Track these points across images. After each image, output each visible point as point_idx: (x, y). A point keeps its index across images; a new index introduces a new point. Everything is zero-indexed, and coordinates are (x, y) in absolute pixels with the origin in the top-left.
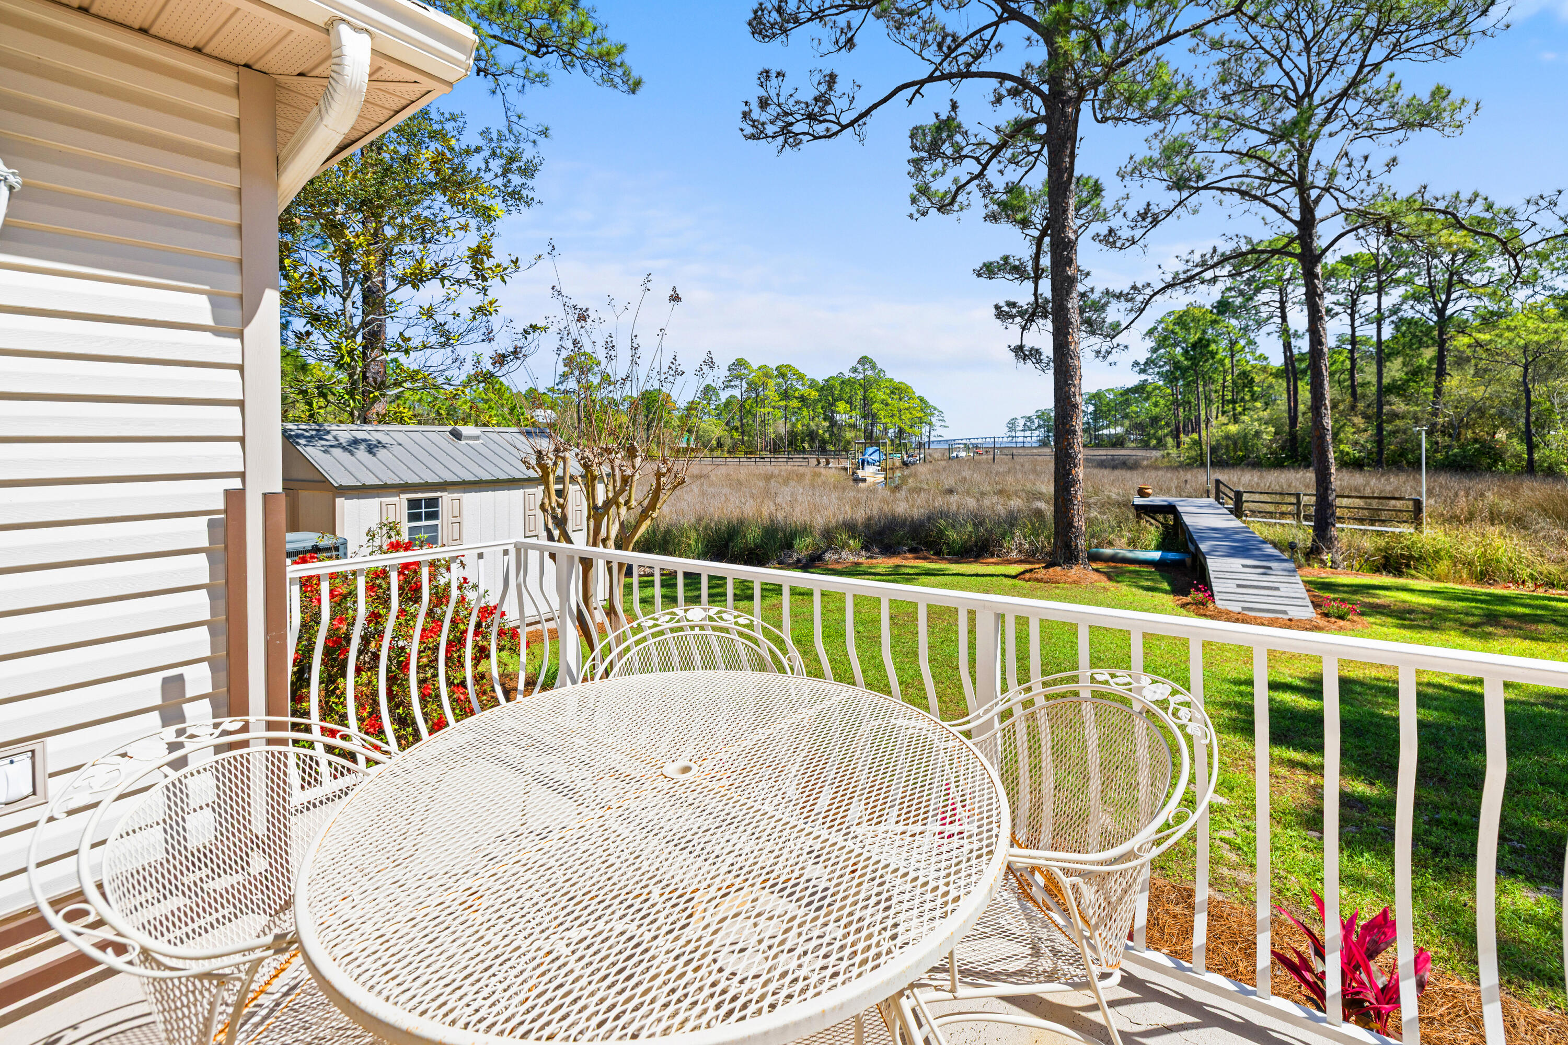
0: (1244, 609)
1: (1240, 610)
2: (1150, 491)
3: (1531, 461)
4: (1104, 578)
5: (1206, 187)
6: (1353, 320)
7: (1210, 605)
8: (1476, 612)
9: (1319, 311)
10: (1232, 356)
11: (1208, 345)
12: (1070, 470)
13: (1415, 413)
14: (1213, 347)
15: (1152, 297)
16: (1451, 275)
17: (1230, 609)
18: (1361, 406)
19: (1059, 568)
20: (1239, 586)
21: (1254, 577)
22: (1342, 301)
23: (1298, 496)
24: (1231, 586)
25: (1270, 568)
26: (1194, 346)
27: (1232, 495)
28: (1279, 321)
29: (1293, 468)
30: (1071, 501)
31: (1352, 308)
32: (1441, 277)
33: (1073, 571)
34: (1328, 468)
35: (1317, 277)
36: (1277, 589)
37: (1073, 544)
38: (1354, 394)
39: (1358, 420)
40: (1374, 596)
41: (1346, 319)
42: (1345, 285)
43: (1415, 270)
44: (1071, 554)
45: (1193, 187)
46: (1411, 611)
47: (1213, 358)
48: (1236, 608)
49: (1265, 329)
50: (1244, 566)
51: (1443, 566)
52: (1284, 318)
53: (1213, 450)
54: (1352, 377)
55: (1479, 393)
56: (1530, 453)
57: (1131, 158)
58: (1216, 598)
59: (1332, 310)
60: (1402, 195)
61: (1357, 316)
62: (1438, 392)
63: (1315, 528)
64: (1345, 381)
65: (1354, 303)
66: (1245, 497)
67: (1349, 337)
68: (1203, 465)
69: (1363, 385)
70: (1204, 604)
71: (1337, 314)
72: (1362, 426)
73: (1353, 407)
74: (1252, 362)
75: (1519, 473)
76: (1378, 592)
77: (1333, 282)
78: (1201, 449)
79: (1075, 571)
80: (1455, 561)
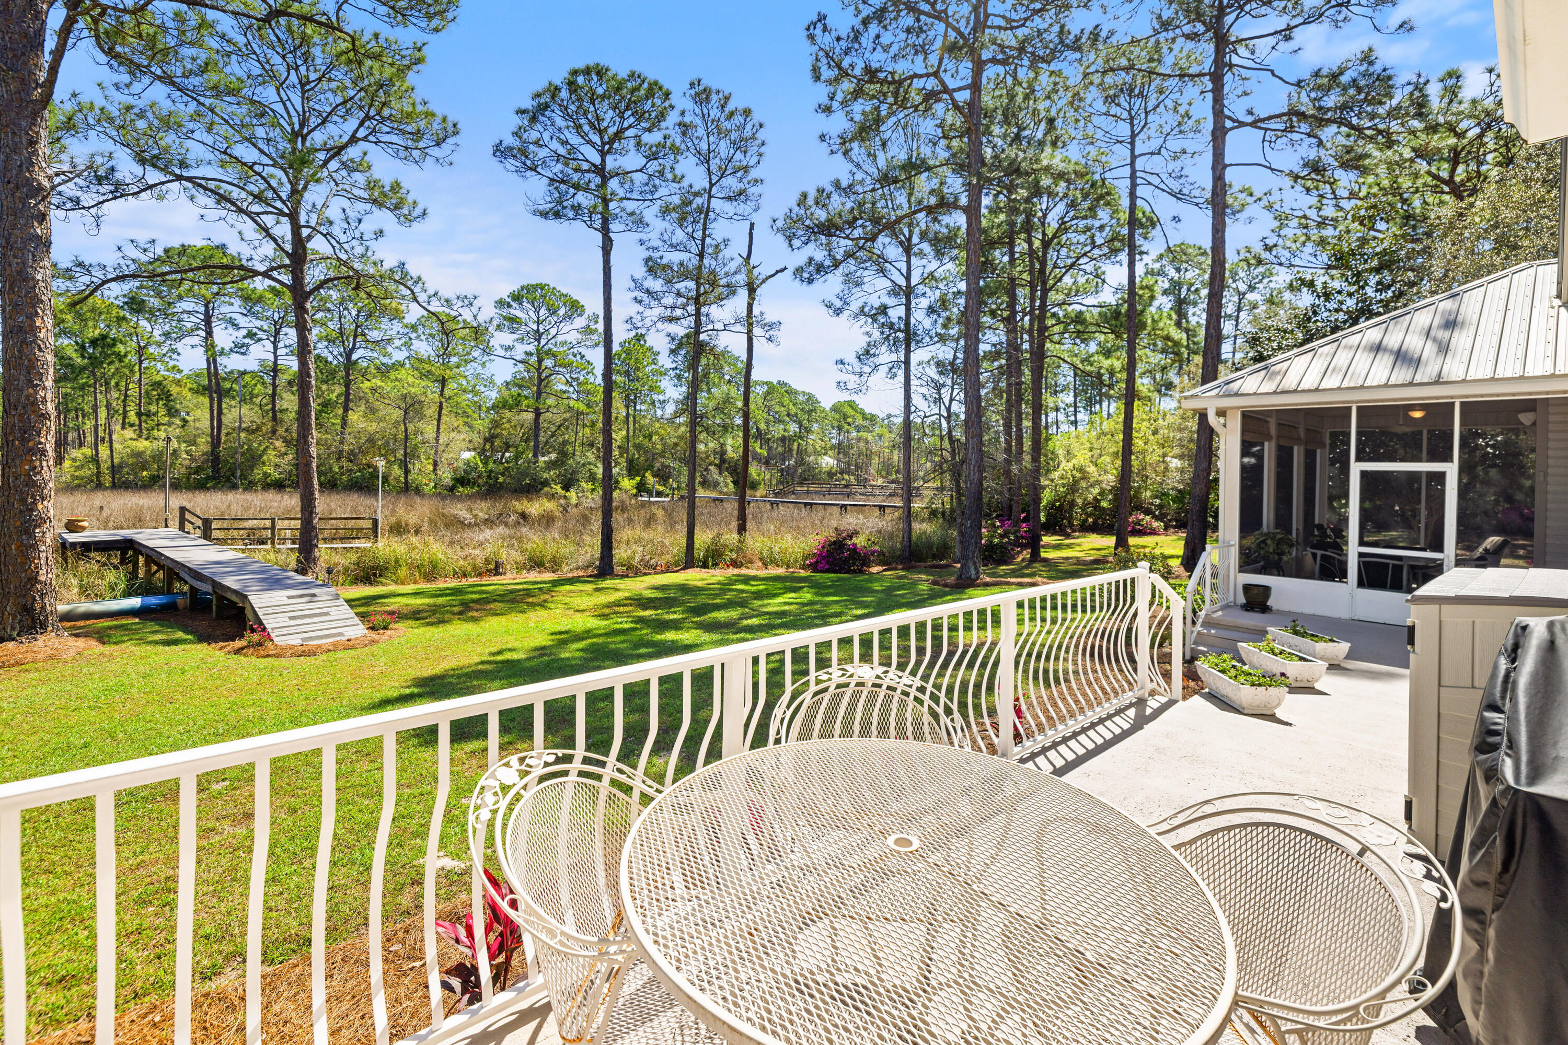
0: (303, 639)
1: (300, 642)
2: (85, 524)
3: (406, 483)
4: (93, 643)
5: (189, 179)
6: (276, 348)
7: (268, 644)
8: (454, 603)
9: (308, 345)
10: (141, 362)
11: (114, 345)
12: (35, 503)
13: (326, 440)
14: (121, 348)
15: (104, 283)
16: (357, 327)
17: (291, 643)
18: (281, 431)
19: (11, 645)
20: (291, 618)
21: (302, 605)
22: (266, 327)
23: (273, 520)
24: (283, 620)
25: (314, 595)
26: (94, 342)
27: (199, 523)
28: (203, 334)
29: (220, 489)
30: (35, 547)
31: (275, 337)
32: (350, 327)
33: (40, 643)
34: (313, 494)
35: (307, 312)
36: (327, 614)
37: (38, 607)
38: (274, 418)
39: (278, 444)
40: (383, 604)
41: (270, 347)
42: (269, 313)
43: (329, 316)
44: (33, 620)
45: (172, 173)
46: (419, 612)
47: (121, 361)
48: (295, 641)
49: (188, 340)
50: (289, 597)
51: (403, 572)
52: (209, 333)
53: (114, 469)
54: (273, 402)
55: (373, 427)
56: (406, 478)
57: (74, 95)
58: (273, 635)
59: (255, 334)
60: (387, 265)
61: (281, 345)
62: (344, 423)
63: (300, 551)
64: (267, 405)
65: (277, 333)
66: (215, 525)
67: (271, 364)
68: (99, 486)
69: (281, 411)
70: (260, 644)
71: (260, 340)
72: (283, 450)
73: (274, 432)
74: (162, 373)
75: (398, 493)
76: (386, 600)
77: (258, 308)
78: (98, 468)
79: (44, 643)
80: (410, 566)
